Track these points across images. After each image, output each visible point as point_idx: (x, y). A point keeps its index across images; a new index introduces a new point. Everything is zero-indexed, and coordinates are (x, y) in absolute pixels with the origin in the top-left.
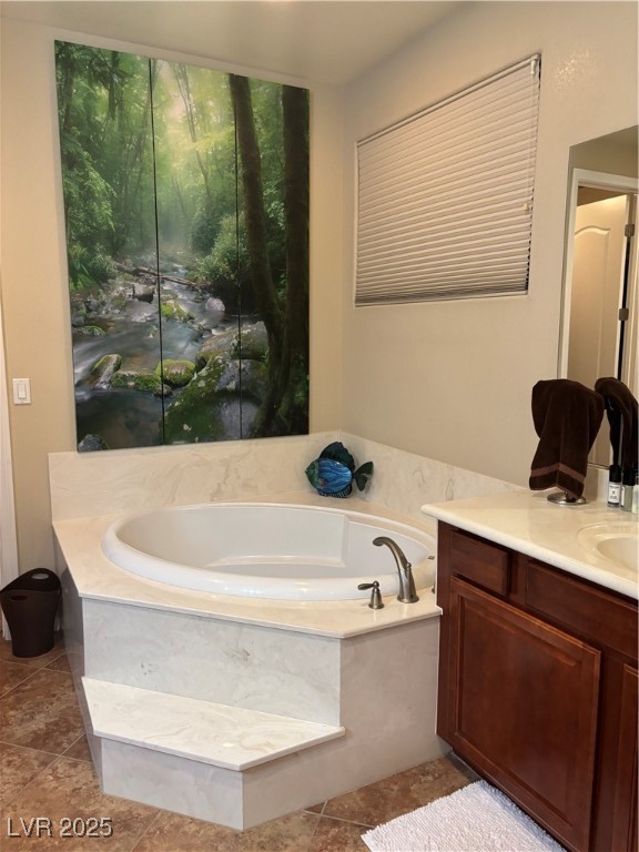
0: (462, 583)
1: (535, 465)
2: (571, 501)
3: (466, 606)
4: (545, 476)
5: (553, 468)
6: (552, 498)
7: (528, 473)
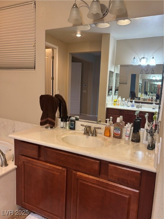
0: (23, 157)
1: (42, 119)
2: (52, 128)
3: (25, 164)
4: (44, 122)
5: (46, 119)
6: (46, 128)
7: (40, 121)
